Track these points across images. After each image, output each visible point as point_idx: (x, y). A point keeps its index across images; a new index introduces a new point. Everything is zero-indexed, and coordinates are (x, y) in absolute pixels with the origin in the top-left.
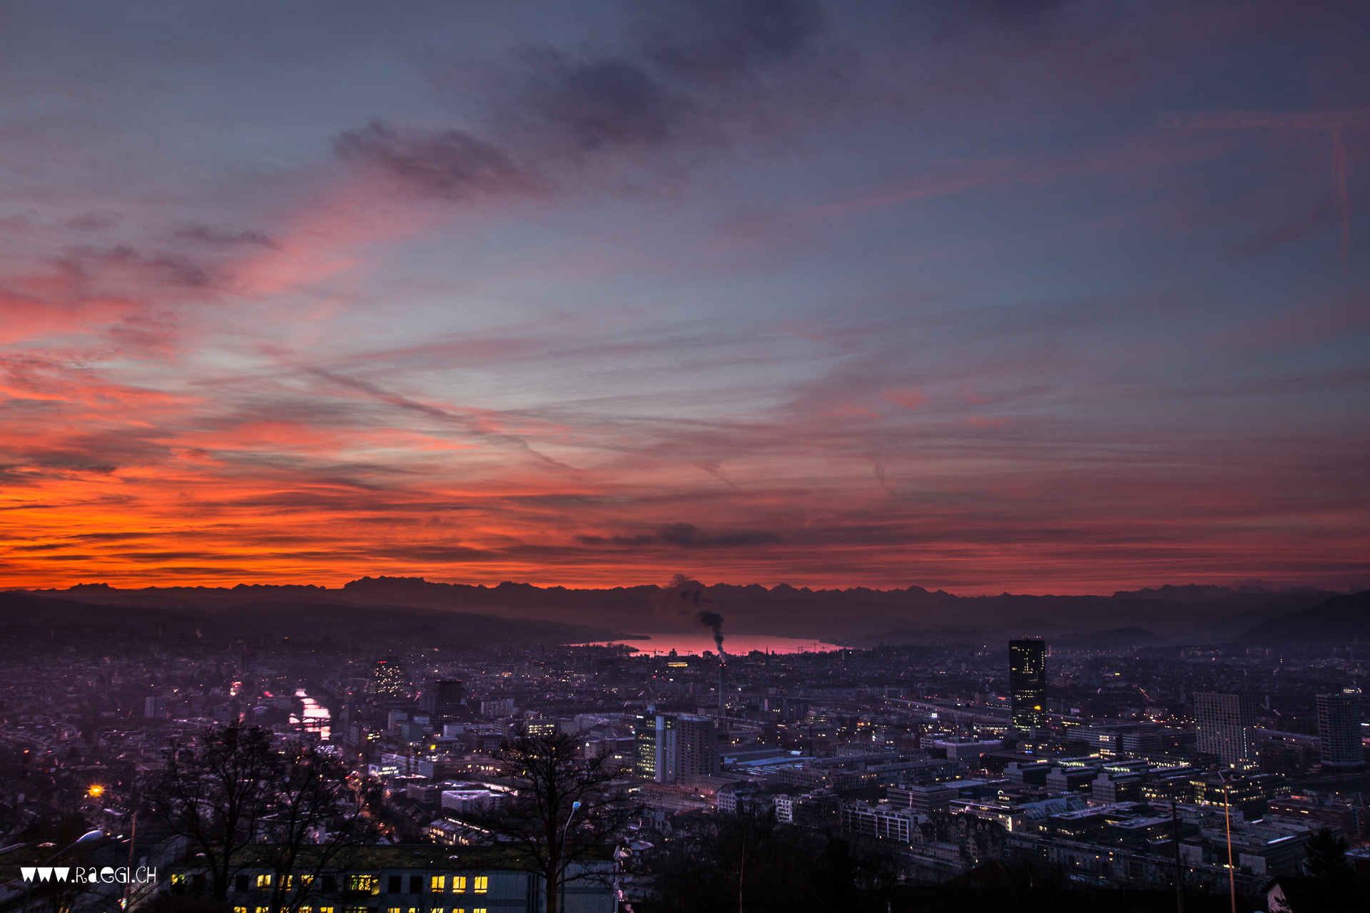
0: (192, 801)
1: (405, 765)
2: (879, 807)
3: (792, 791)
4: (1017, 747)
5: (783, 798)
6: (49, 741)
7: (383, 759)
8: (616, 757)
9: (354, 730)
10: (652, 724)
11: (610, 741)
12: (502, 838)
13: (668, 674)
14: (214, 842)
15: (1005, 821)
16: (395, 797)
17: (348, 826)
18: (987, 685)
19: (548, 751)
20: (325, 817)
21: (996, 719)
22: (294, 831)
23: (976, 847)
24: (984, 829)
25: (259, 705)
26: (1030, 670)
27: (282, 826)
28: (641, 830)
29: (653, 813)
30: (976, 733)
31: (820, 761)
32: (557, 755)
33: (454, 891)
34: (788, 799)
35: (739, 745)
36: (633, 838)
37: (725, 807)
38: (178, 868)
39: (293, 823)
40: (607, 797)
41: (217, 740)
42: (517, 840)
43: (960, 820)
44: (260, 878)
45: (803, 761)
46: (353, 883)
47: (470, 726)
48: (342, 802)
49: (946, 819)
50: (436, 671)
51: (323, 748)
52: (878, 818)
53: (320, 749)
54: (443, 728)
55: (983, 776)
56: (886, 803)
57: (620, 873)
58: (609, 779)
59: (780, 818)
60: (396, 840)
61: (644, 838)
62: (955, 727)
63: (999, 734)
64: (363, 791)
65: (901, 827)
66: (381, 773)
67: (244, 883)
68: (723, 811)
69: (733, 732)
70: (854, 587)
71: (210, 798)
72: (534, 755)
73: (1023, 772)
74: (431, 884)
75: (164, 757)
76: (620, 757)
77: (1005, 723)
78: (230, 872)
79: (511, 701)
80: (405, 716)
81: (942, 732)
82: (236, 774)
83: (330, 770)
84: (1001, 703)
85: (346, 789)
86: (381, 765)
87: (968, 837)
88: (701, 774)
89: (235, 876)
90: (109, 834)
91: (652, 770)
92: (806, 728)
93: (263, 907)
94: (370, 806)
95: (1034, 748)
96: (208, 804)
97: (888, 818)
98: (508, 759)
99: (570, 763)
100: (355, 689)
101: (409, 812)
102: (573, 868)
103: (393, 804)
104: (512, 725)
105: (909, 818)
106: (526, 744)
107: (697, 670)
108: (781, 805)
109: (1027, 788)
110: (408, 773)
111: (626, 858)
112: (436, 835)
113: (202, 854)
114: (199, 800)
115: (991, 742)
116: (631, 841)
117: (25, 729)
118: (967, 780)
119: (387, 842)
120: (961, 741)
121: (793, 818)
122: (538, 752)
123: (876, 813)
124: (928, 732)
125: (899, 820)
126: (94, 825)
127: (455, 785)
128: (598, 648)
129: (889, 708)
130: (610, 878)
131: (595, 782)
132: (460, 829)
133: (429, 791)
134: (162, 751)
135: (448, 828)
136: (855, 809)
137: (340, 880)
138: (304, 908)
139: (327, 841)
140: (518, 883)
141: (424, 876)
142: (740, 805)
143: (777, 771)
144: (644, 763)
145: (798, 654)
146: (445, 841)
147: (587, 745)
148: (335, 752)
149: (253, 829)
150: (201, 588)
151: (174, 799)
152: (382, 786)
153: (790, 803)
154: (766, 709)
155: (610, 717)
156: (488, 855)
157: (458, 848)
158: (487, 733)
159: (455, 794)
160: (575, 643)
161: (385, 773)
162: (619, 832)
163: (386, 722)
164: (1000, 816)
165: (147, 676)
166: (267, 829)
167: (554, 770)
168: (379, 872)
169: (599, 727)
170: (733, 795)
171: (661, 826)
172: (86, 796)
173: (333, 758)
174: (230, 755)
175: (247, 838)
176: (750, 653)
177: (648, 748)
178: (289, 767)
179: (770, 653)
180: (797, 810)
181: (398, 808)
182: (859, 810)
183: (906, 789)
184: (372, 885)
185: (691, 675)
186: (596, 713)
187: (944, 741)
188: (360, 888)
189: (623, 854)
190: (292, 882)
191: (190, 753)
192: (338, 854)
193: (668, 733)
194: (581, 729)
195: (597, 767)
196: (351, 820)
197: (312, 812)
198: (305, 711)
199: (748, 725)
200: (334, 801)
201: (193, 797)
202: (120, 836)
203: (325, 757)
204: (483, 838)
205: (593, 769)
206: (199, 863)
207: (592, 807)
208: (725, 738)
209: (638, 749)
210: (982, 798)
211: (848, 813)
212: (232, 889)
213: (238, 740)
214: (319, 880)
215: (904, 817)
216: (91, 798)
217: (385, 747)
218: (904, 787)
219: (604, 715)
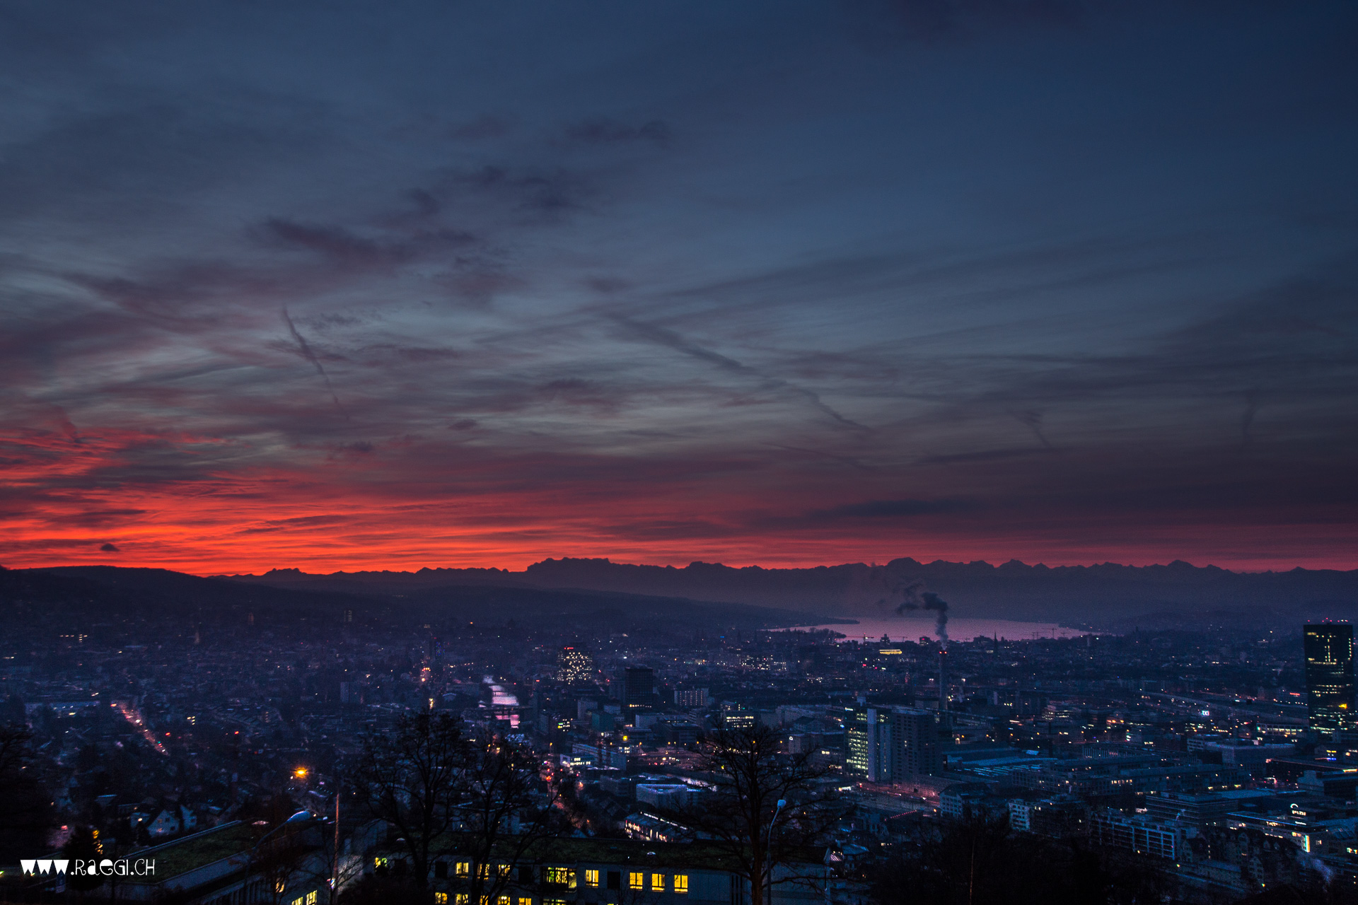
0: (390, 787)
1: (596, 755)
2: (1135, 817)
3: (1029, 796)
4: (1316, 752)
5: (1018, 803)
6: (256, 723)
7: (574, 749)
8: (823, 752)
9: (543, 719)
10: (863, 717)
11: (817, 735)
12: (702, 835)
13: (880, 662)
14: (412, 827)
15: (1299, 840)
16: (588, 788)
17: (542, 817)
18: (1274, 679)
19: (748, 744)
20: (518, 807)
21: (1286, 719)
22: (489, 820)
23: (1262, 869)
24: (1272, 848)
25: (448, 692)
26: (1332, 661)
27: (477, 815)
28: (854, 833)
29: (867, 815)
30: (1261, 735)
31: (1062, 762)
32: (758, 749)
33: (653, 889)
34: (1024, 805)
35: (964, 743)
36: (845, 841)
37: (950, 812)
38: (380, 852)
39: (487, 812)
40: (815, 796)
41: (410, 726)
42: (718, 838)
43: (1241, 836)
44: (459, 866)
45: (1041, 762)
46: (549, 875)
47: (663, 716)
48: (534, 792)
49: (1223, 835)
50: (625, 658)
51: (513, 736)
52: (1136, 830)
53: (510, 737)
54: (635, 717)
55: (1271, 785)
56: (1145, 813)
57: (832, 879)
58: (816, 776)
59: (1016, 826)
60: (591, 833)
61: (856, 841)
62: (1234, 727)
63: (1291, 737)
64: (555, 782)
65: (1165, 841)
66: (572, 764)
67: (444, 870)
68: (946, 815)
69: (957, 728)
70: (1101, 562)
71: (407, 784)
72: (733, 748)
73: (1324, 782)
74: (628, 880)
75: (361, 742)
76: (828, 753)
77: (1299, 724)
78: (430, 858)
79: (706, 691)
80: (594, 705)
81: (1215, 732)
82: (430, 760)
83: (521, 758)
84: (1294, 699)
85: (538, 780)
86: (572, 756)
87: (1251, 857)
88: (921, 773)
89: (434, 861)
90: (315, 815)
91: (864, 767)
92: (1045, 724)
93: (463, 894)
94: (563, 796)
95: (1340, 754)
96: (404, 789)
97: (1147, 830)
98: (705, 753)
99: (773, 758)
100: (542, 676)
101: (604, 805)
102: (780, 871)
103: (586, 795)
104: (707, 716)
105: (1174, 831)
106: (725, 736)
107: (912, 658)
108: (1016, 811)
109: (1330, 802)
110: (600, 765)
111: (837, 862)
112: (632, 829)
113: (402, 839)
114: (396, 786)
115: (1281, 746)
116: (843, 844)
117: (234, 711)
118: (1249, 789)
119: (582, 835)
120: (1242, 744)
121: (1030, 826)
122: (737, 746)
123: (1132, 824)
124: (1198, 732)
125: (1162, 833)
126: (300, 806)
127: (649, 778)
128: (799, 633)
129: (1147, 703)
130: (820, 883)
131: (801, 779)
132: (656, 825)
133: (623, 783)
134: (359, 735)
135: (644, 823)
136: (1106, 818)
137: (537, 872)
138: (503, 898)
139: (522, 831)
140: (721, 883)
141: (621, 871)
142: (967, 810)
143: (1010, 772)
144: (854, 760)
145: (1034, 640)
146: (642, 836)
147: (791, 739)
148: (526, 741)
149: (449, 814)
150: (386, 572)
151: (372, 783)
152: (574, 776)
153: (1027, 809)
154: (996, 702)
155: (816, 710)
156: (687, 852)
157: (655, 844)
158: (682, 725)
159: (649, 788)
160: (774, 628)
161: (577, 764)
162: (829, 833)
163: (576, 712)
164: (1294, 834)
165: (341, 661)
166: (463, 817)
167: (756, 765)
168: (576, 865)
169: (803, 720)
170: (958, 798)
171: (876, 830)
172: (292, 778)
173: (524, 747)
174: (423, 741)
175: (443, 825)
176: (975, 639)
177: (859, 743)
178: (480, 754)
179: (999, 639)
180: (1034, 817)
181: (592, 800)
182: (1112, 819)
183: (1170, 797)
184: (568, 878)
185: (906, 663)
186: (800, 703)
187: (1218, 743)
188: (557, 881)
189: (835, 859)
190: (490, 871)
191: (384, 738)
192: (534, 844)
193: (882, 727)
194: (783, 721)
195: (803, 763)
196: (545, 811)
197: (505, 801)
198: (494, 698)
199: (974, 720)
200: (526, 791)
201: (390, 781)
202: (325, 818)
203: (515, 745)
204: (682, 834)
205: (798, 765)
206: (400, 848)
207: (798, 806)
208: (947, 734)
209: (847, 744)
210: (1270, 812)
211: (1097, 823)
212: (432, 875)
213: (430, 727)
214: (516, 871)
215: (1168, 830)
216: (297, 780)
217: (576, 737)
218: (1167, 795)
219: (808, 706)
